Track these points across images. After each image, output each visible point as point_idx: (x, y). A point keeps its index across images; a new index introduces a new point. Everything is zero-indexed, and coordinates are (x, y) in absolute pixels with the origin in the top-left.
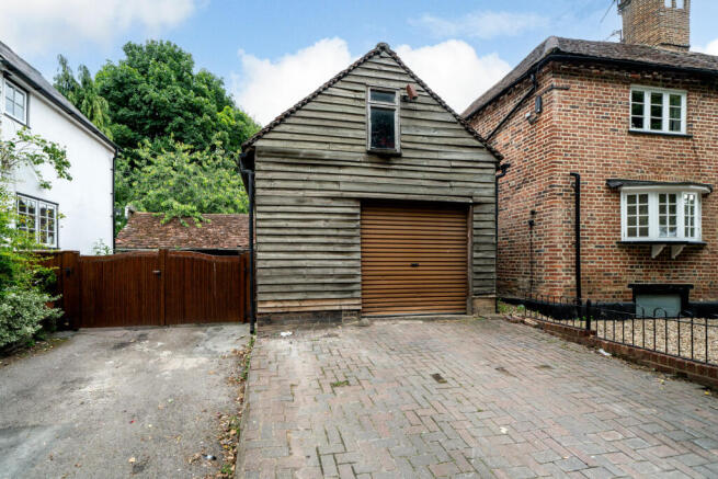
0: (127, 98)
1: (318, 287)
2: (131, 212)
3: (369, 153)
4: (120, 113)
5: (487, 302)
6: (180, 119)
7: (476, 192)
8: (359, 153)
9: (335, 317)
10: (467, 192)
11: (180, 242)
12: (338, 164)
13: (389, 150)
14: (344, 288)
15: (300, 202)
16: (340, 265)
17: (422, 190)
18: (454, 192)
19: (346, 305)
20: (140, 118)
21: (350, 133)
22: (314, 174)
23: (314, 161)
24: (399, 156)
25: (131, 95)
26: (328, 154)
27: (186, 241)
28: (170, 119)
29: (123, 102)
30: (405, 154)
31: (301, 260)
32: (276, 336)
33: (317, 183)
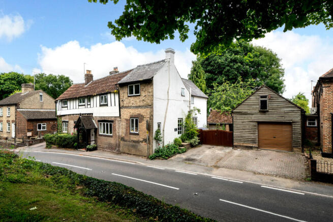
0: (210, 63)
1: (248, 141)
2: (211, 110)
3: (260, 111)
4: (208, 69)
5: (298, 150)
6: (228, 68)
7: (293, 119)
8: (257, 111)
9: (251, 148)
10: (290, 119)
11: (225, 121)
12: (252, 114)
13: (266, 110)
14: (253, 141)
15: (243, 122)
16: (252, 136)
17: (275, 119)
18: (286, 119)
19: (254, 145)
20: (214, 69)
21: (255, 107)
22: (246, 116)
23: (246, 114)
24: (268, 111)
25: (211, 62)
26: (249, 112)
27: (227, 121)
28: (224, 68)
29: (209, 64)
30: (270, 110)
31: (243, 135)
32: (237, 150)
33: (247, 118)
